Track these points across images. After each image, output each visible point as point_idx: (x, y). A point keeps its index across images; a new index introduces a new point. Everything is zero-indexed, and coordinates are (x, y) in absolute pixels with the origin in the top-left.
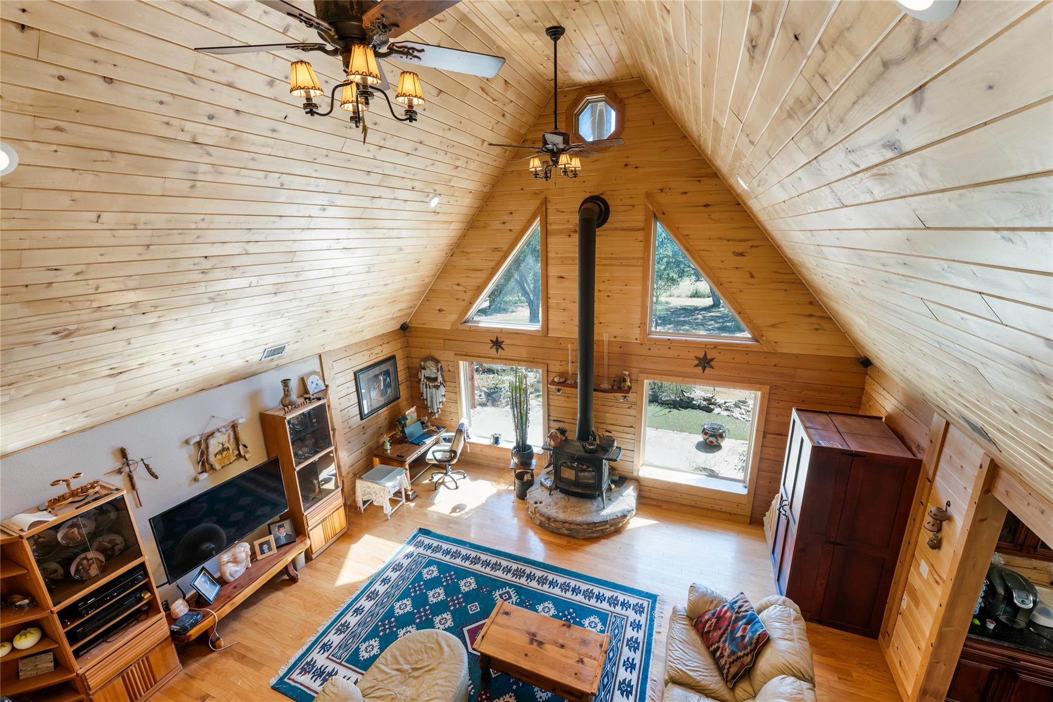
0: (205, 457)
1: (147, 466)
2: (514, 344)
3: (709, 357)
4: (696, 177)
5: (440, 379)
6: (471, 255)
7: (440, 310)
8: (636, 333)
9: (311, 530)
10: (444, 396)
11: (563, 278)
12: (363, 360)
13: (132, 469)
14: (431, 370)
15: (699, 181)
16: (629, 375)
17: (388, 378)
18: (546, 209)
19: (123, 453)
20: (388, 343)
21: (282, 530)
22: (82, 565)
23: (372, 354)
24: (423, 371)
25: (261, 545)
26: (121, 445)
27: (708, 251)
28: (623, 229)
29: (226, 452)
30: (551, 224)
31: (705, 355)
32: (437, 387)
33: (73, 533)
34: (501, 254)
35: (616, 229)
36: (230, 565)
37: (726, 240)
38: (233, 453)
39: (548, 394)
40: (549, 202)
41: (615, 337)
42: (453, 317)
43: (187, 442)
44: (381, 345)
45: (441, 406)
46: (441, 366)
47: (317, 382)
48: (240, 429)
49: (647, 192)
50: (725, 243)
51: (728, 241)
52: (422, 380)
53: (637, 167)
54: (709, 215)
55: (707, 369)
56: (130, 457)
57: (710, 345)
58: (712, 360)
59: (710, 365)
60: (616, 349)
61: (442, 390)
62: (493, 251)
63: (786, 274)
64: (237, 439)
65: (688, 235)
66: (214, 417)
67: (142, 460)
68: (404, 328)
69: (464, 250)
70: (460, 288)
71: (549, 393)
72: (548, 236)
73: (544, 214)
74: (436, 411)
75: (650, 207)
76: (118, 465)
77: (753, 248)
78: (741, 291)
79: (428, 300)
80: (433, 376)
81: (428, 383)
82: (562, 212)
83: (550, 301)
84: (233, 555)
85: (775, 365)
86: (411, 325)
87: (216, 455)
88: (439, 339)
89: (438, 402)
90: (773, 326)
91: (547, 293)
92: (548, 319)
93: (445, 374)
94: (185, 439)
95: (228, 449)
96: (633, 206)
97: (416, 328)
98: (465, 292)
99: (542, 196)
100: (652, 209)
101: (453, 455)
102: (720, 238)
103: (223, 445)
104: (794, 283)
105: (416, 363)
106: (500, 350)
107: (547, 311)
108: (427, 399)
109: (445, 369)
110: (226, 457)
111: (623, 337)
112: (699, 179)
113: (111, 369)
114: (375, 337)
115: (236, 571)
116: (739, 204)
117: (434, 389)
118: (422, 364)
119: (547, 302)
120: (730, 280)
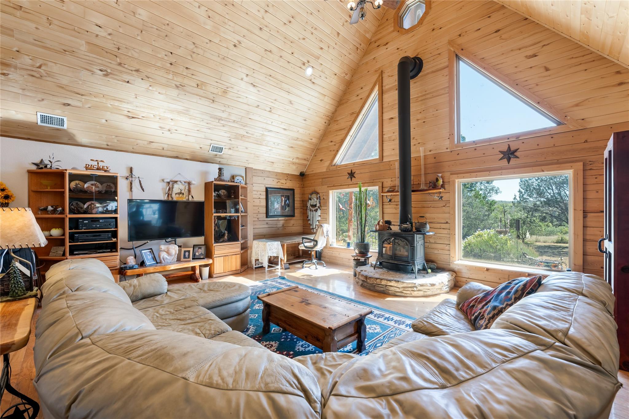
0: (170, 192)
1: (140, 181)
2: (362, 172)
3: (513, 149)
4: (486, 15)
5: (318, 205)
6: (339, 121)
7: (321, 161)
8: (447, 143)
9: (216, 257)
10: (320, 216)
11: (393, 118)
12: (272, 183)
13: (133, 180)
14: (314, 201)
15: (489, 17)
16: (442, 177)
17: (288, 201)
18: (382, 78)
19: (131, 170)
20: (290, 180)
21: (200, 250)
22: (91, 206)
23: (279, 182)
24: (310, 201)
25: (185, 252)
26: (131, 166)
27: (502, 64)
28: (433, 72)
29: (181, 195)
30: (385, 86)
31: (509, 147)
32: (316, 210)
33: (92, 188)
34: (355, 115)
35: (428, 74)
36: (165, 253)
37: (517, 49)
38: (185, 197)
39: (383, 205)
40: (384, 73)
41: (430, 151)
42: (327, 164)
43: (163, 180)
44: (286, 180)
45: (318, 223)
46: (320, 196)
47: (241, 181)
48: (192, 186)
49: (449, 40)
50: (519, 52)
51: (520, 49)
52: (309, 207)
53: (441, 28)
54: (501, 37)
55: (512, 159)
56: (134, 173)
57: (512, 137)
58: (516, 151)
59: (515, 156)
60: (431, 160)
61: (319, 212)
62: (351, 115)
63: (583, 56)
64: (189, 191)
65: (483, 58)
66: (180, 174)
67: (139, 177)
68: (302, 175)
69: (336, 119)
70: (333, 143)
71: (384, 203)
72: (383, 95)
73: (381, 81)
74: (314, 227)
75: (451, 49)
76: (128, 175)
77: (545, 47)
78: (537, 85)
79: (315, 156)
80: (315, 204)
81: (312, 208)
82: (392, 76)
83: (385, 136)
84: (168, 248)
85: (586, 141)
86: (306, 174)
87: (176, 194)
88: (319, 179)
89: (316, 221)
90: (577, 105)
91: (383, 132)
92: (383, 150)
93: (322, 201)
94: (162, 179)
95: (183, 194)
96: (439, 54)
97: (308, 174)
98: (335, 145)
99: (380, 71)
100: (453, 50)
101: (315, 243)
102: (512, 50)
103: (181, 191)
104: (594, 61)
105: (307, 196)
106: (353, 178)
107: (383, 144)
108: (310, 220)
109: (322, 198)
110: (181, 197)
111: (436, 149)
112: (488, 16)
113: (128, 111)
114: (282, 173)
115: (167, 258)
116: (526, 19)
117: (314, 212)
118: (310, 197)
119: (383, 137)
120: (525, 79)
